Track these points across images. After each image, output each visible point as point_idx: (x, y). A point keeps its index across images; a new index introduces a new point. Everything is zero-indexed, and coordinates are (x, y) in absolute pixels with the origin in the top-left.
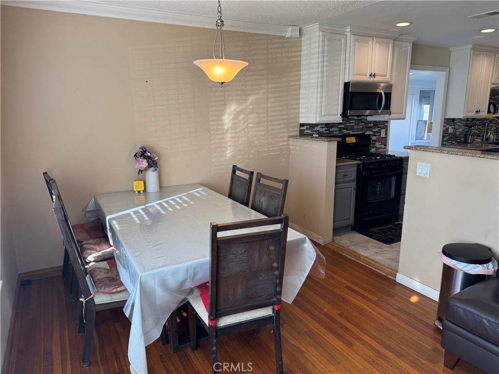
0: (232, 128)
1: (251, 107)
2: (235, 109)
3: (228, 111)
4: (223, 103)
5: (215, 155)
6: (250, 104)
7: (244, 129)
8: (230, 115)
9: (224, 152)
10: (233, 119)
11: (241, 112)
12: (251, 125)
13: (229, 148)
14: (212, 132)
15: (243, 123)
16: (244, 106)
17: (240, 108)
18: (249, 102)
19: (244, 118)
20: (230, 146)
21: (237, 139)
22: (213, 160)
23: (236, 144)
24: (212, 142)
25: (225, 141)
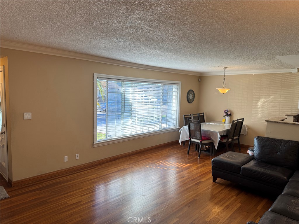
0: (262, 107)
1: (272, 100)
2: (264, 101)
3: (260, 101)
4: (259, 98)
5: (253, 116)
6: (271, 99)
7: (267, 108)
8: (261, 102)
9: (257, 115)
10: (263, 104)
11: (267, 102)
12: (271, 107)
13: (259, 114)
14: (253, 108)
15: (267, 106)
16: (268, 100)
17: (266, 100)
18: (270, 98)
19: (268, 104)
20: (260, 114)
21: (263, 112)
22: (252, 118)
23: (263, 113)
24: (253, 111)
25: (258, 111)
